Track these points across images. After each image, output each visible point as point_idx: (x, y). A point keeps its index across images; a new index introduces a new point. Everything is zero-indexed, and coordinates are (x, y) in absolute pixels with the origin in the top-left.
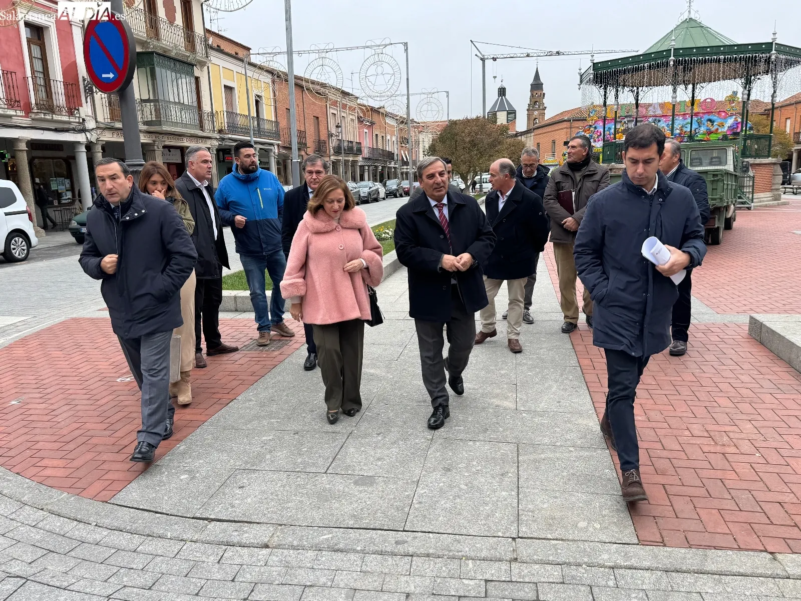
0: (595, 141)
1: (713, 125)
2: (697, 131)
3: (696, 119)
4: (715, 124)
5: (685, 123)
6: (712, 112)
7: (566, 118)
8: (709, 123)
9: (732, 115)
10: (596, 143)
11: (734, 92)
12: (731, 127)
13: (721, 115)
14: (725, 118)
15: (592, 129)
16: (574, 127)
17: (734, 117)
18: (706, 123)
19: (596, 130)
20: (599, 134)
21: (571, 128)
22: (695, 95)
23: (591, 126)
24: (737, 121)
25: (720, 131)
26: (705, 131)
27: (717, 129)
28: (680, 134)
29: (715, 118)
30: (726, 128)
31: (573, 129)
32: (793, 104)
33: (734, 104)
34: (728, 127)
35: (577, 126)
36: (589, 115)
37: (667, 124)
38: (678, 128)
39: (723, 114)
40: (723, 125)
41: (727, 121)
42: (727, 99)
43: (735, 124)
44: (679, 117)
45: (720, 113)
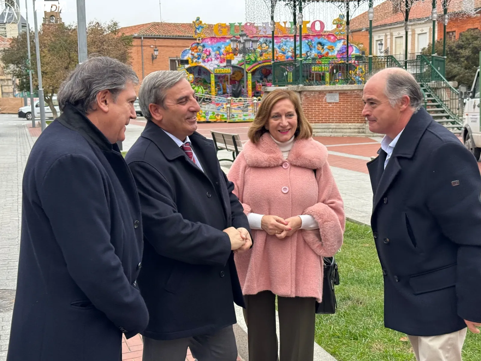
0: (204, 61)
1: (323, 48)
2: (309, 55)
3: (307, 41)
4: (325, 47)
6: (322, 35)
7: (136, 35)
8: (319, 46)
10: (206, 64)
11: (340, 15)
12: (340, 51)
13: (330, 38)
14: (334, 42)
15: (200, 47)
16: (145, 46)
17: (342, 41)
18: (317, 47)
19: (205, 49)
20: (208, 53)
21: (142, 46)
23: (198, 44)
25: (330, 55)
26: (316, 54)
27: (327, 53)
29: (325, 41)
30: (336, 53)
31: (144, 48)
33: (341, 28)
34: (338, 51)
35: (149, 44)
36: (195, 32)
37: (278, 45)
38: (290, 50)
39: (332, 38)
40: (333, 49)
41: (336, 45)
42: (335, 22)
43: (344, 49)
44: (290, 39)
45: (330, 36)
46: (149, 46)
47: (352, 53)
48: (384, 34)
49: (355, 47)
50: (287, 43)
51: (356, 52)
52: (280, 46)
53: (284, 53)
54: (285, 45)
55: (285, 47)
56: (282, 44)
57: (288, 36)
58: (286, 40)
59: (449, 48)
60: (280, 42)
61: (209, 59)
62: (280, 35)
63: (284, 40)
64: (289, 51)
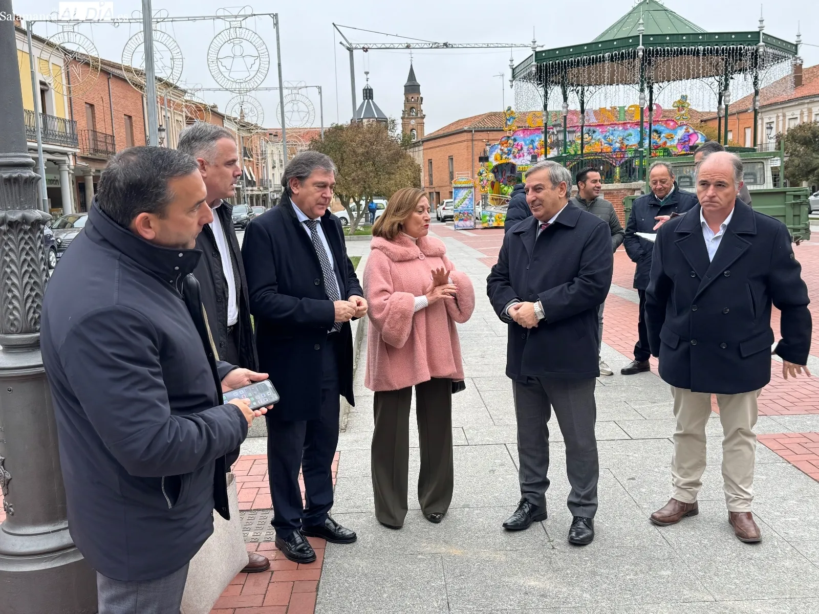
0: (515, 157)
1: (660, 137)
4: (662, 136)
5: (626, 134)
6: (658, 121)
7: (466, 128)
8: (655, 134)
9: (681, 126)
10: (517, 160)
11: (683, 97)
12: (681, 139)
13: (669, 124)
14: (674, 129)
15: (510, 141)
16: (476, 140)
17: (685, 127)
19: (516, 143)
20: (519, 148)
21: (472, 140)
22: (653, 98)
23: (509, 137)
24: (688, 132)
25: (668, 144)
27: (665, 143)
28: (621, 148)
29: (663, 128)
30: (676, 142)
31: (475, 143)
32: (734, 114)
33: (683, 112)
34: (679, 140)
35: (481, 138)
36: (506, 123)
37: (604, 135)
38: (618, 141)
39: (672, 124)
40: (672, 138)
41: (677, 132)
42: (675, 105)
43: (686, 137)
44: (618, 127)
45: (668, 122)
46: (481, 140)
47: (697, 142)
48: (776, 115)
49: (701, 134)
50: (615, 132)
51: (702, 141)
52: (606, 136)
53: (611, 145)
54: (612, 134)
55: (611, 137)
56: (608, 134)
57: (616, 124)
58: (613, 129)
59: (812, 134)
60: (606, 131)
61: (521, 154)
62: (606, 123)
63: (611, 128)
64: (616, 142)
